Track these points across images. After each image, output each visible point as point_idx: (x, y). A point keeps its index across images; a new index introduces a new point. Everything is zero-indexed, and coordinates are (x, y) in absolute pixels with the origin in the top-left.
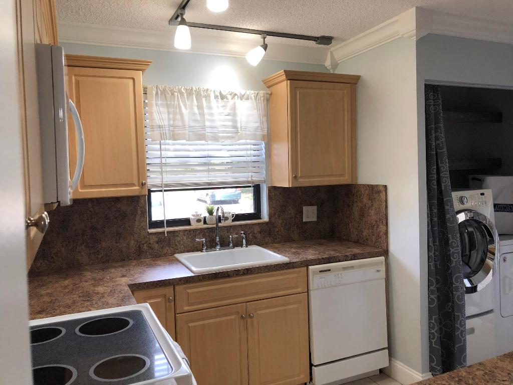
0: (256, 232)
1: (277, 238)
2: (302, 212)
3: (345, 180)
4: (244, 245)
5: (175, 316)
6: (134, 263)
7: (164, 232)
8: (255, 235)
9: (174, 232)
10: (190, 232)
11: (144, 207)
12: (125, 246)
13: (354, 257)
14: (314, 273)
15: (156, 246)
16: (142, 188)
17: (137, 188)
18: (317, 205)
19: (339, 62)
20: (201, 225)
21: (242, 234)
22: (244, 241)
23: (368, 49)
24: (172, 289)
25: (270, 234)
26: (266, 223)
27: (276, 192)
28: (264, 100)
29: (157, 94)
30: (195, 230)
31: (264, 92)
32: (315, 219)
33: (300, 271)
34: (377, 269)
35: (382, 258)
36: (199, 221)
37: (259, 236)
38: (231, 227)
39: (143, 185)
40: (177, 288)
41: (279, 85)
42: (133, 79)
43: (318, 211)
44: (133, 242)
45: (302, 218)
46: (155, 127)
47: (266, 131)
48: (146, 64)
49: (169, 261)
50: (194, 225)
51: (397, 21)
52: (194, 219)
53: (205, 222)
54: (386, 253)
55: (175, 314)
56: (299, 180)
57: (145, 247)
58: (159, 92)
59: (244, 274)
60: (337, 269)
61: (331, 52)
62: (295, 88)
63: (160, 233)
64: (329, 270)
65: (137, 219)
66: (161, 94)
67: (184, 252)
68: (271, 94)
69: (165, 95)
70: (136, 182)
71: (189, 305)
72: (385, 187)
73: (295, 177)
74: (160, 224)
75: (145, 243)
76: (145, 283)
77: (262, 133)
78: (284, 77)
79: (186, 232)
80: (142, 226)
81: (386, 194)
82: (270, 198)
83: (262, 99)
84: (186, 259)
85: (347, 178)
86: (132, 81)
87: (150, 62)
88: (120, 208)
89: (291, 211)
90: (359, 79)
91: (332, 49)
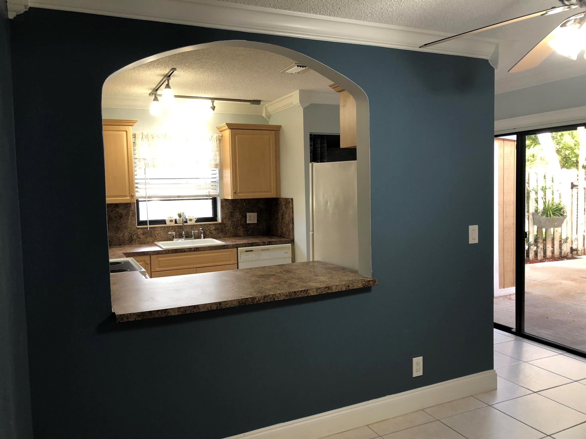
0: (212, 230)
1: (228, 234)
2: (246, 216)
3: (271, 195)
4: (202, 238)
5: (151, 273)
6: (127, 246)
7: (148, 228)
8: (211, 232)
9: (154, 228)
10: (165, 228)
11: (134, 211)
12: (122, 236)
13: (270, 243)
14: (241, 252)
15: (142, 236)
16: (132, 198)
17: (128, 198)
18: (257, 212)
19: (271, 114)
20: (173, 224)
21: (200, 230)
22: (202, 235)
23: (283, 109)
24: (149, 257)
25: (222, 231)
26: (220, 224)
27: (227, 203)
28: (217, 140)
29: (142, 138)
30: (168, 227)
31: (217, 135)
32: (256, 222)
33: (232, 251)
34: (285, 252)
35: (290, 244)
36: (171, 221)
37: (214, 232)
38: (194, 225)
39: (132, 196)
40: (152, 256)
41: (225, 131)
42: (126, 131)
43: (258, 216)
44: (127, 233)
45: (246, 221)
46: (141, 159)
47: (218, 162)
48: (134, 122)
49: (150, 245)
50: (168, 224)
51: (292, 96)
52: (169, 220)
53: (176, 222)
54: (292, 241)
55: (151, 272)
56: (238, 195)
57: (135, 237)
58: (144, 137)
59: (194, 251)
60: (257, 250)
61: (265, 107)
62: (235, 134)
63: (145, 228)
64: (252, 251)
65: (129, 219)
66: (145, 138)
67: (161, 241)
68: (222, 136)
69: (148, 138)
70: (128, 194)
71: (160, 267)
72: (292, 199)
73: (235, 192)
74: (144, 223)
75: (135, 234)
76: (133, 253)
77: (215, 163)
78: (227, 127)
79: (163, 228)
80: (133, 224)
81: (293, 204)
82: (222, 207)
83: (215, 140)
84: (161, 244)
85: (272, 193)
86: (125, 133)
87: (137, 121)
88: (118, 211)
89: (238, 215)
90: (280, 127)
91: (266, 105)
